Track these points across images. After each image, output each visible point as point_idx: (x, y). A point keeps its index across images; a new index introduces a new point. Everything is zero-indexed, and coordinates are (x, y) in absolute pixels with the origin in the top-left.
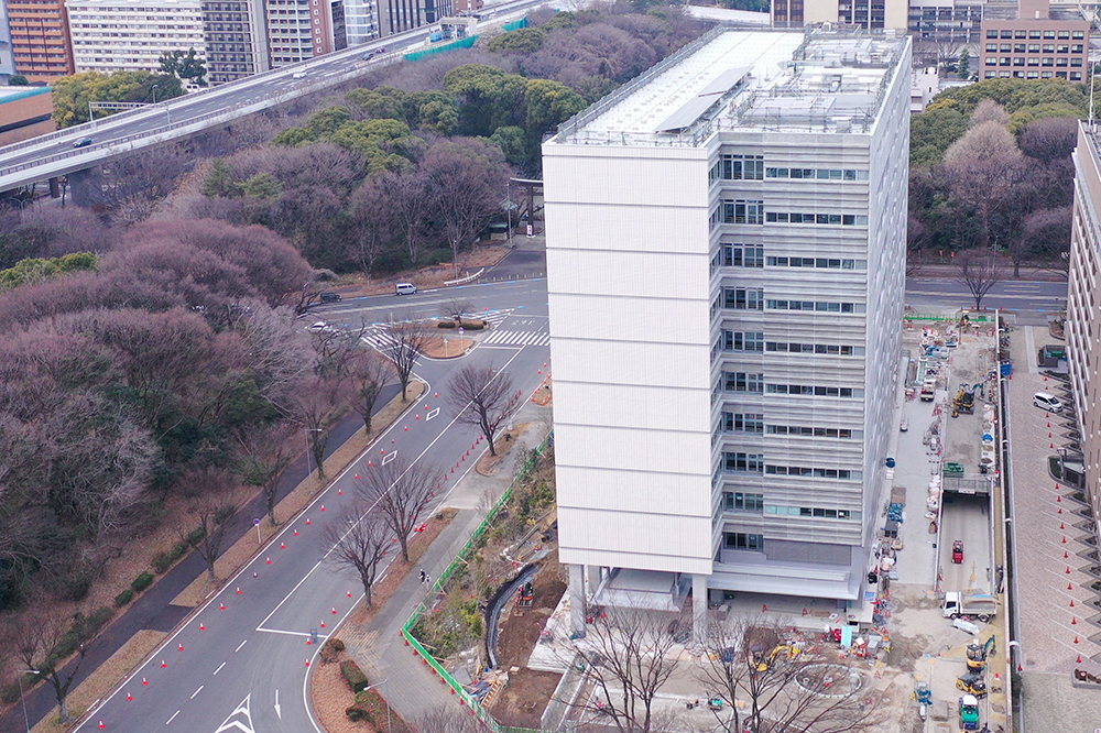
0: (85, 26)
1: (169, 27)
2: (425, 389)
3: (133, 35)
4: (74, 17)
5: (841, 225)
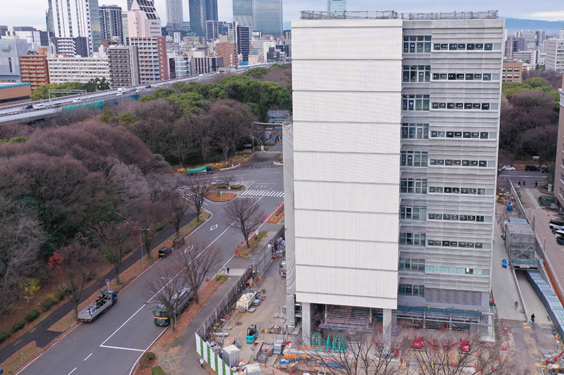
0: (55, 68)
1: (94, 69)
2: (210, 216)
3: (78, 72)
4: (50, 64)
5: (482, 81)
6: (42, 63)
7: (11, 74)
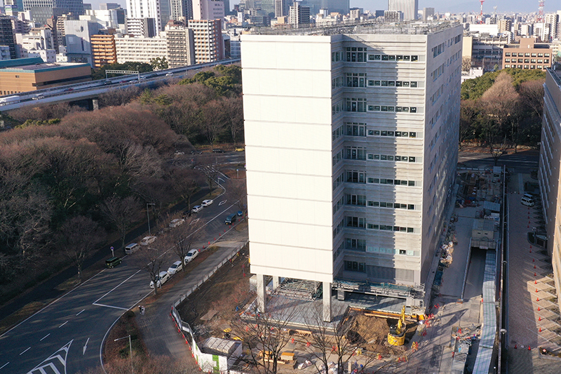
0: (122, 48)
1: (156, 48)
2: (223, 191)
3: (141, 51)
4: (117, 44)
5: (409, 87)
6: (110, 43)
7: (83, 52)
